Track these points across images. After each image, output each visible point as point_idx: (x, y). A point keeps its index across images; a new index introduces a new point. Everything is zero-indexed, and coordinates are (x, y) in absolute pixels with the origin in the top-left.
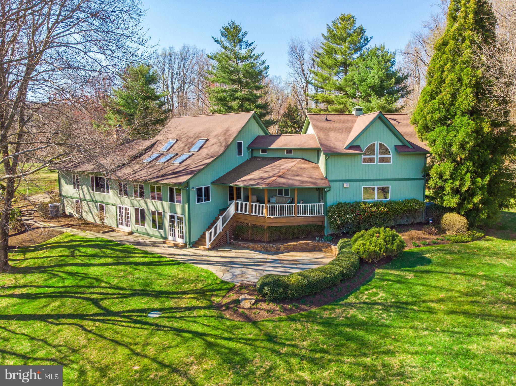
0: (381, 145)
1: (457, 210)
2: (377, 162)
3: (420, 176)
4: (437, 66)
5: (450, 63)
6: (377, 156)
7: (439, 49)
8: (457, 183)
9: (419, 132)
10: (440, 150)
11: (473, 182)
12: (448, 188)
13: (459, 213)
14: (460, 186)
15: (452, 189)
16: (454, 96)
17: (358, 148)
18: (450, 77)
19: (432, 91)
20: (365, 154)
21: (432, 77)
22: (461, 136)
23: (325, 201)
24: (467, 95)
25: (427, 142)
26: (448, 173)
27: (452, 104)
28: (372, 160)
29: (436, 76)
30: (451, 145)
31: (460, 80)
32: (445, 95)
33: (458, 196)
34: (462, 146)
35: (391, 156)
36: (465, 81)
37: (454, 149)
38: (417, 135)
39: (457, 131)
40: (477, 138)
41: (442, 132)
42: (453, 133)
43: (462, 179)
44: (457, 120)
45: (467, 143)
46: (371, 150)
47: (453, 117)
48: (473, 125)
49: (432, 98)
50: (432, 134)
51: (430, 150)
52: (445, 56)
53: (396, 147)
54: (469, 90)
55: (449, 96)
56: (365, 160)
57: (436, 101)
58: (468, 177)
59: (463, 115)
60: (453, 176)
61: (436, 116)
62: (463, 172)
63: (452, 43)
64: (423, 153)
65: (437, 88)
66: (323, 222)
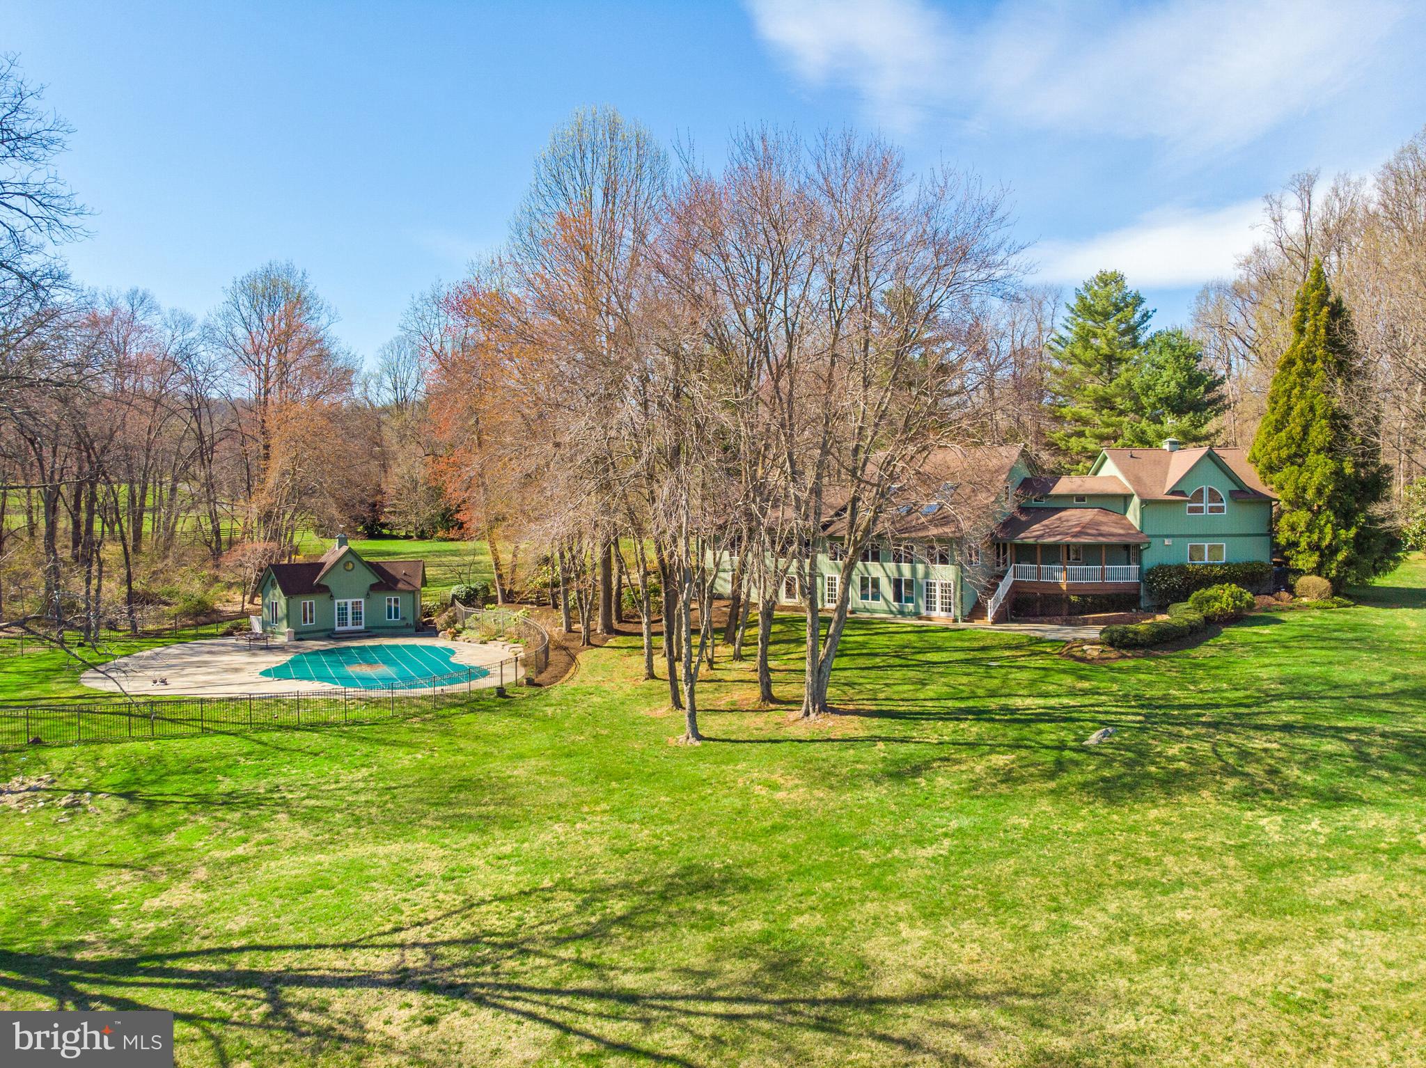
0: (1211, 490)
1: (1318, 570)
2: (1206, 512)
3: (1265, 531)
4: (1282, 389)
5: (1298, 388)
6: (1206, 504)
7: (1283, 369)
8: (1315, 537)
9: (1261, 473)
10: (1291, 496)
11: (1335, 536)
12: (1303, 544)
13: (1319, 575)
14: (1320, 539)
15: (1309, 544)
16: (1306, 430)
17: (1182, 493)
18: (1300, 406)
19: (1277, 421)
20: (1190, 502)
21: (1276, 403)
22: (1317, 479)
23: (1139, 562)
24: (1322, 428)
25: (1274, 486)
26: (1302, 524)
27: (1303, 439)
28: (1200, 510)
29: (1281, 402)
30: (1304, 490)
31: (1312, 409)
32: (1295, 428)
33: (1318, 553)
34: (1319, 492)
35: (1224, 504)
36: (1319, 412)
37: (1310, 495)
38: (1258, 477)
39: (1312, 473)
40: (1336, 481)
41: (1292, 473)
42: (1307, 475)
43: (1321, 532)
44: (1312, 459)
45: (1324, 486)
46: (1198, 495)
47: (1306, 454)
48: (1332, 465)
49: (1278, 430)
50: (1278, 477)
51: (1278, 496)
52: (1292, 378)
53: (1232, 493)
54: (1324, 422)
55: (1299, 429)
56: (1192, 510)
57: (1283, 434)
58: (1328, 529)
59: (1318, 452)
60: (1310, 528)
61: (1284, 453)
62: (1322, 523)
63: (1300, 363)
64: (1267, 501)
65: (1283, 417)
66: (1139, 590)
